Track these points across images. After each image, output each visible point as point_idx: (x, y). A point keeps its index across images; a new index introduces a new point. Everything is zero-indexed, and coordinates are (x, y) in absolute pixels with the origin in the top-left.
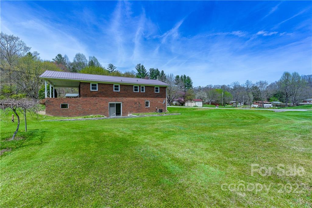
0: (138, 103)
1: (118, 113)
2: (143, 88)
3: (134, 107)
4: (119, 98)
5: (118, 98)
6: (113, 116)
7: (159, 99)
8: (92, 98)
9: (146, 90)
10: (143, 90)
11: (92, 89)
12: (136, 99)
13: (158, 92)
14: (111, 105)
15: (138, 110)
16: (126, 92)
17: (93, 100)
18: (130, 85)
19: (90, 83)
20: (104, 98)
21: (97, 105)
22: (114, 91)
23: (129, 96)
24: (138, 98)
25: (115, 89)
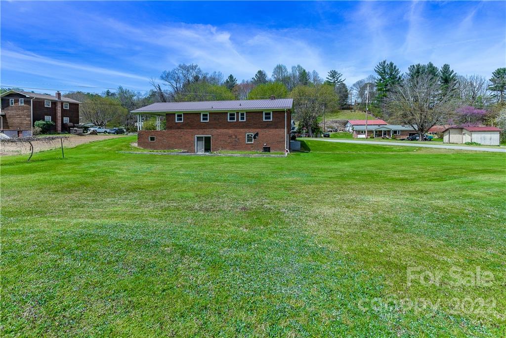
0: (234, 137)
1: (207, 149)
2: (242, 114)
3: (228, 142)
4: (208, 130)
5: (205, 130)
6: (201, 152)
7: (271, 130)
8: (177, 130)
9: (248, 118)
10: (243, 118)
11: (178, 120)
12: (230, 131)
13: (270, 119)
14: (199, 139)
15: (235, 146)
16: (217, 122)
17: (177, 133)
18: (222, 113)
19: (174, 114)
20: (190, 130)
21: (182, 138)
22: (202, 121)
23: (220, 127)
24: (234, 130)
25: (204, 119)
